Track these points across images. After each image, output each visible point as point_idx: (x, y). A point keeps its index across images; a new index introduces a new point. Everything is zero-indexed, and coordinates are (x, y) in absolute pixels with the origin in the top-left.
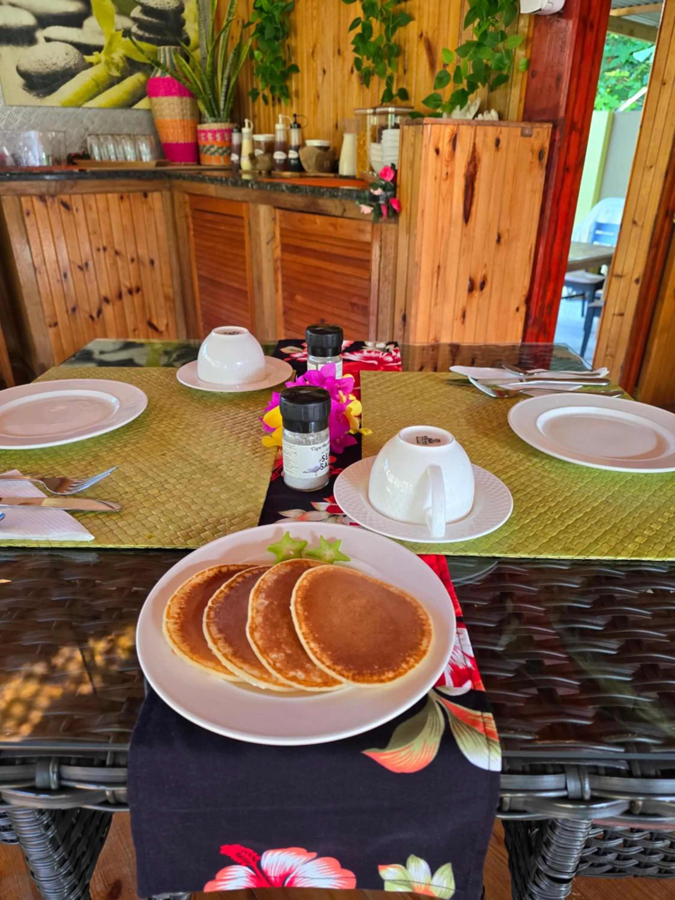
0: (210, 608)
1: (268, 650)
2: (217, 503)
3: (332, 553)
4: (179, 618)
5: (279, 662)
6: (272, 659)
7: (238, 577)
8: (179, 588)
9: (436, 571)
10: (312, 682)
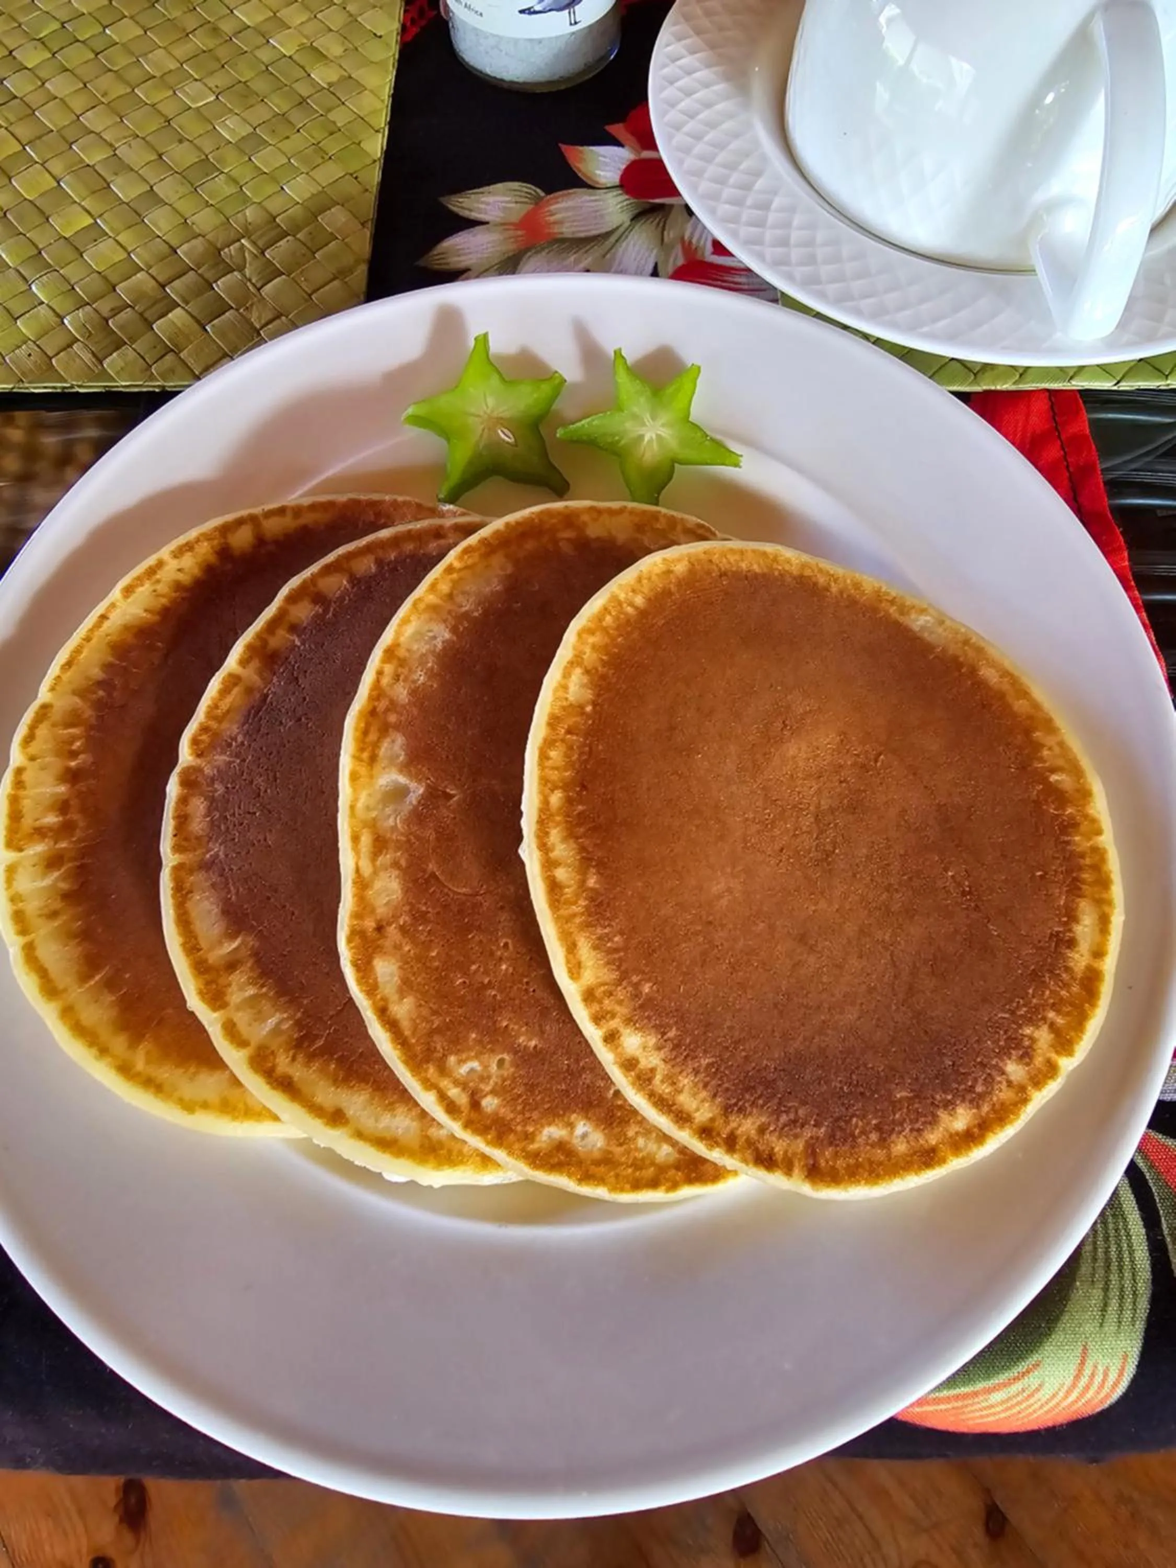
0: (189, 782)
1: (439, 1043)
2: (206, 166)
3: (665, 433)
4: (66, 828)
5: (493, 1092)
6: (462, 1084)
7: (292, 599)
8: (54, 669)
9: (1050, 473)
10: (638, 1165)
